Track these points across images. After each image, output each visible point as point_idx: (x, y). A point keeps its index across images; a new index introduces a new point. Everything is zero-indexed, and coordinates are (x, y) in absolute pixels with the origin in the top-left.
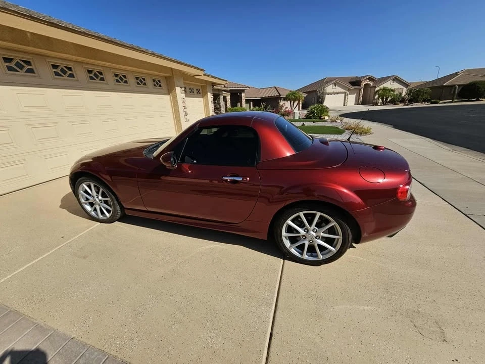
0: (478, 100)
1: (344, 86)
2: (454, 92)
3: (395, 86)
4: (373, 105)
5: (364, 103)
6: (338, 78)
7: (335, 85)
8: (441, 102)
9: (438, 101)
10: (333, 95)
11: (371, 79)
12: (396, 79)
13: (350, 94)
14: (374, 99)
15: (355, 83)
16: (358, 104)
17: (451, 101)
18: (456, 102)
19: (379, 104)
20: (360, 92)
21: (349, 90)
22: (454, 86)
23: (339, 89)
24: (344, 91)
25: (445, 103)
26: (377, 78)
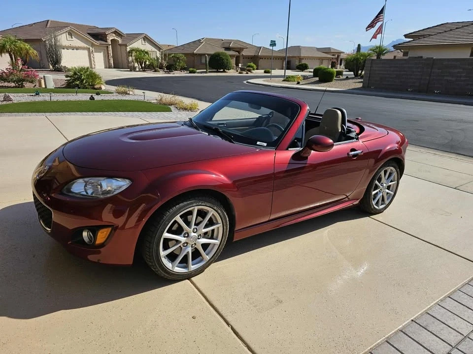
0: (224, 72)
1: (83, 38)
2: (206, 60)
3: (148, 47)
4: (131, 71)
5: (117, 66)
6: (72, 24)
7: (70, 34)
8: (198, 71)
9: (195, 70)
10: (70, 50)
11: (117, 33)
12: (146, 39)
13: (95, 52)
14: (128, 62)
15: (98, 36)
16: (109, 68)
17: (205, 70)
18: (210, 72)
19: (137, 70)
20: (108, 50)
21: (93, 45)
22: (204, 55)
23: (76, 42)
24: (86, 46)
25: (201, 72)
26: (125, 33)
